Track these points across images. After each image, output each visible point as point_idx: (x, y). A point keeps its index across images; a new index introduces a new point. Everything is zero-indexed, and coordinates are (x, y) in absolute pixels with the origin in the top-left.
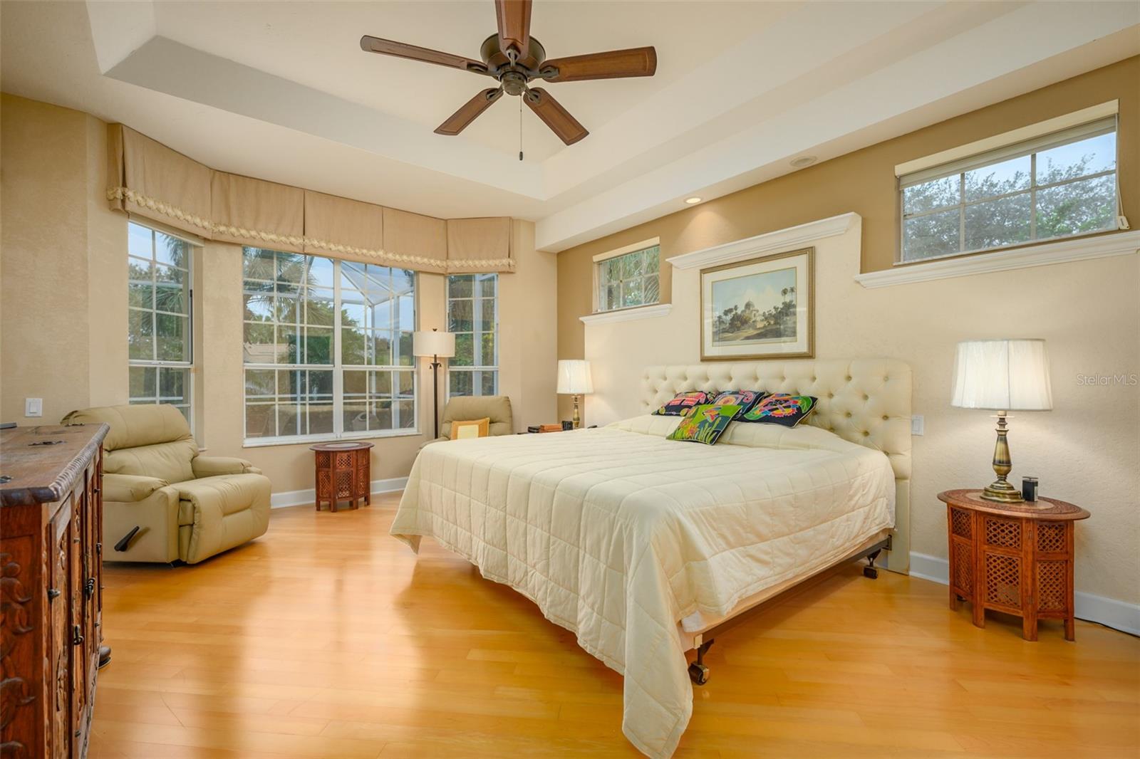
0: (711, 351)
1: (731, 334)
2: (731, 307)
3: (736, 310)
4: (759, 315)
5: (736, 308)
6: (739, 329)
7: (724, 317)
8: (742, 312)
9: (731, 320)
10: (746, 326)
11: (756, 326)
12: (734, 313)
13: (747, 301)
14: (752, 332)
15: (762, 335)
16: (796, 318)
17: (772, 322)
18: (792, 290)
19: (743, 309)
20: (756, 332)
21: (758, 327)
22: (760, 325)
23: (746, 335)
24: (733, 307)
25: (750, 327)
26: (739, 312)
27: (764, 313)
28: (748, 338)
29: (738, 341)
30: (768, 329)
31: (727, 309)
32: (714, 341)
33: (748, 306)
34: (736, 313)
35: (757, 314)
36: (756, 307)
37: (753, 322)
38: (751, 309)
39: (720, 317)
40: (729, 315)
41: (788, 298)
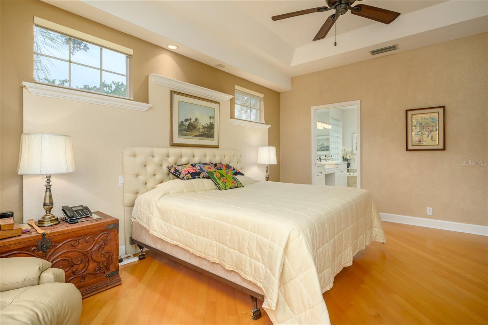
0: (177, 139)
1: (188, 133)
2: (188, 118)
3: (191, 120)
4: (201, 126)
5: (191, 119)
6: (192, 130)
7: (184, 122)
8: (194, 122)
9: (188, 125)
10: (195, 129)
11: (199, 131)
12: (190, 121)
13: (196, 117)
14: (197, 133)
15: (202, 135)
16: (214, 130)
17: (206, 130)
18: (213, 118)
19: (194, 121)
20: (199, 134)
21: (200, 131)
22: (201, 130)
23: (195, 134)
24: (189, 118)
25: (197, 130)
26: (192, 121)
27: (203, 125)
28: (196, 136)
29: (191, 137)
30: (204, 133)
31: (186, 119)
32: (179, 135)
33: (196, 119)
34: (191, 122)
35: (200, 125)
36: (200, 121)
37: (198, 128)
38: (198, 121)
39: (182, 122)
40: (187, 122)
41: (212, 121)
